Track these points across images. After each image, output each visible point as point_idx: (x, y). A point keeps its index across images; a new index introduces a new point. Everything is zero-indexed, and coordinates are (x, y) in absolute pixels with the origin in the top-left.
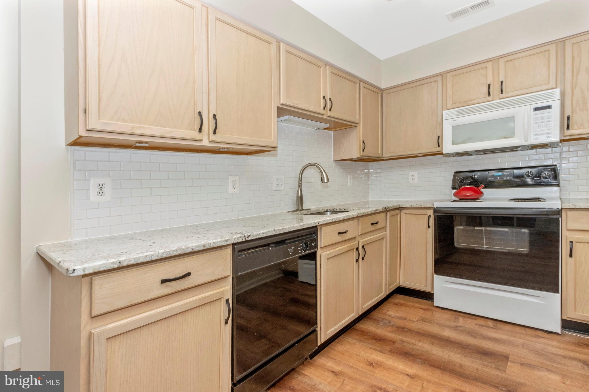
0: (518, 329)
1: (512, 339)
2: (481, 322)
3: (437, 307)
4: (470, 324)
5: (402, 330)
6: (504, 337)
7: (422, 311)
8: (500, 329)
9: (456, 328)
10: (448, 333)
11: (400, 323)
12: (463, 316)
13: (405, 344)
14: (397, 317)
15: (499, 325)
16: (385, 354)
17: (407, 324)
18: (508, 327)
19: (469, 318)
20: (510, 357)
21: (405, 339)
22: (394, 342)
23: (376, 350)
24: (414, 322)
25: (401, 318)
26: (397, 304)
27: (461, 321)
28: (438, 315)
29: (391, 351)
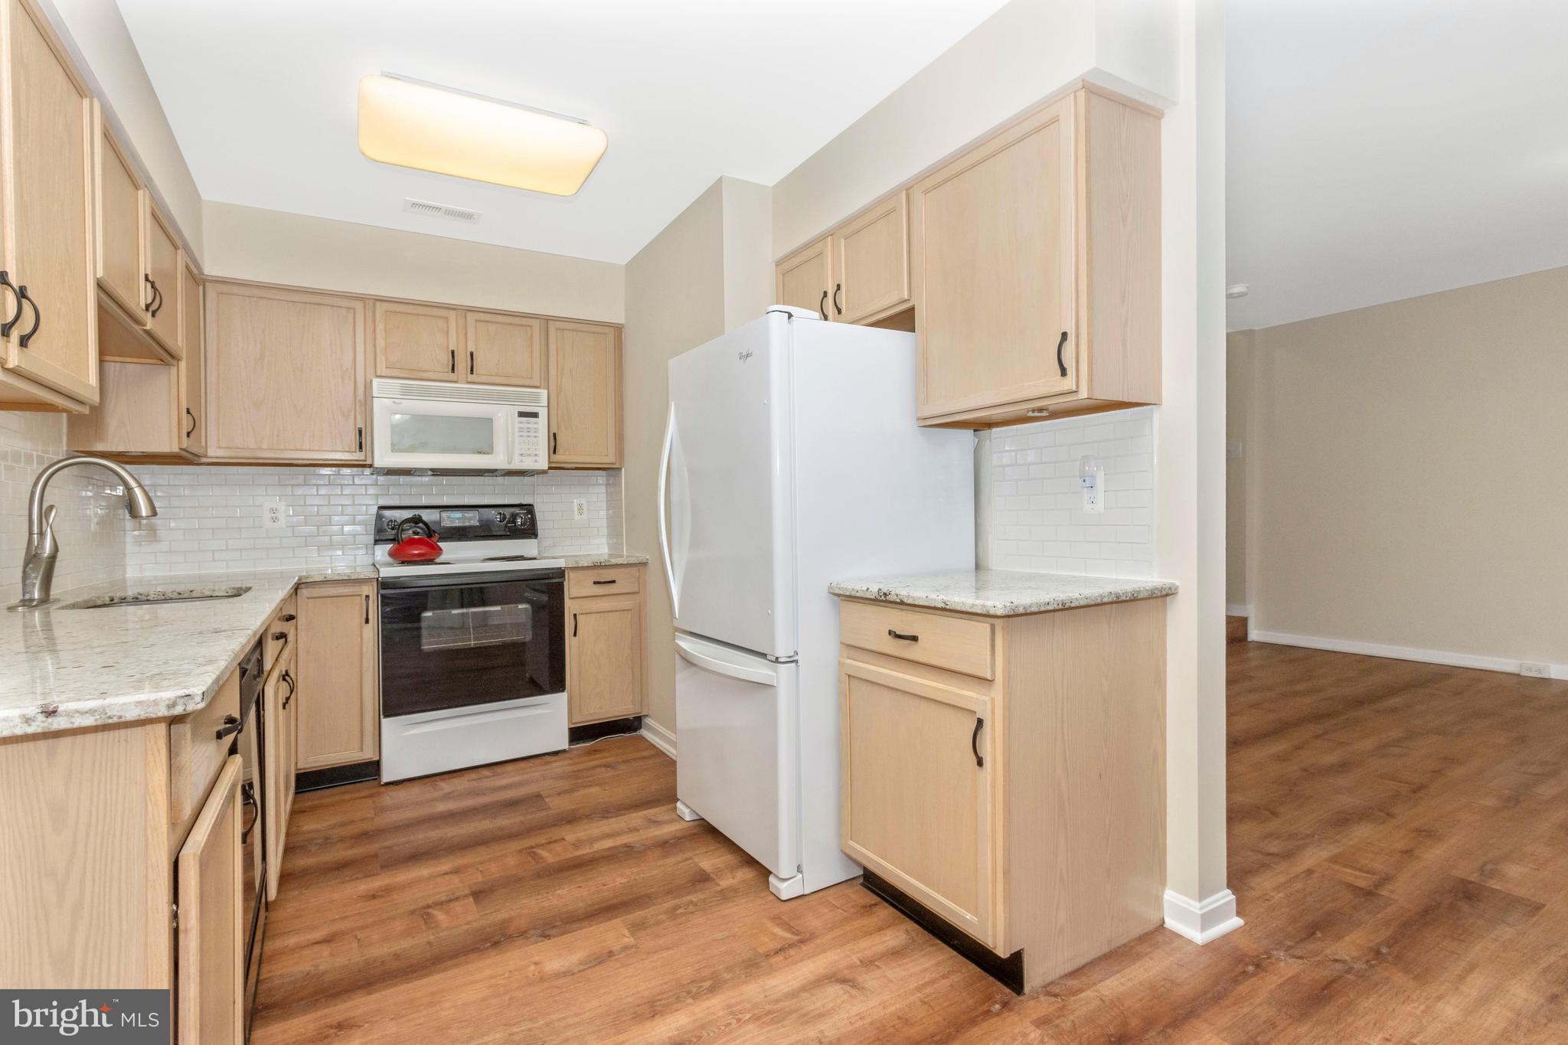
0: (522, 765)
1: (526, 777)
2: (473, 775)
3: (387, 784)
4: (461, 784)
5: (364, 836)
6: (516, 779)
7: (369, 801)
8: (503, 773)
9: (447, 797)
10: (442, 807)
11: (346, 831)
12: (441, 780)
13: (396, 848)
14: (333, 827)
15: (499, 769)
16: (378, 874)
17: (366, 826)
18: (510, 768)
19: (450, 778)
20: (542, 793)
21: (386, 844)
22: (375, 856)
23: (357, 879)
24: (373, 818)
25: (342, 825)
26: (304, 812)
27: (445, 786)
28: (401, 795)
29: (383, 867)
